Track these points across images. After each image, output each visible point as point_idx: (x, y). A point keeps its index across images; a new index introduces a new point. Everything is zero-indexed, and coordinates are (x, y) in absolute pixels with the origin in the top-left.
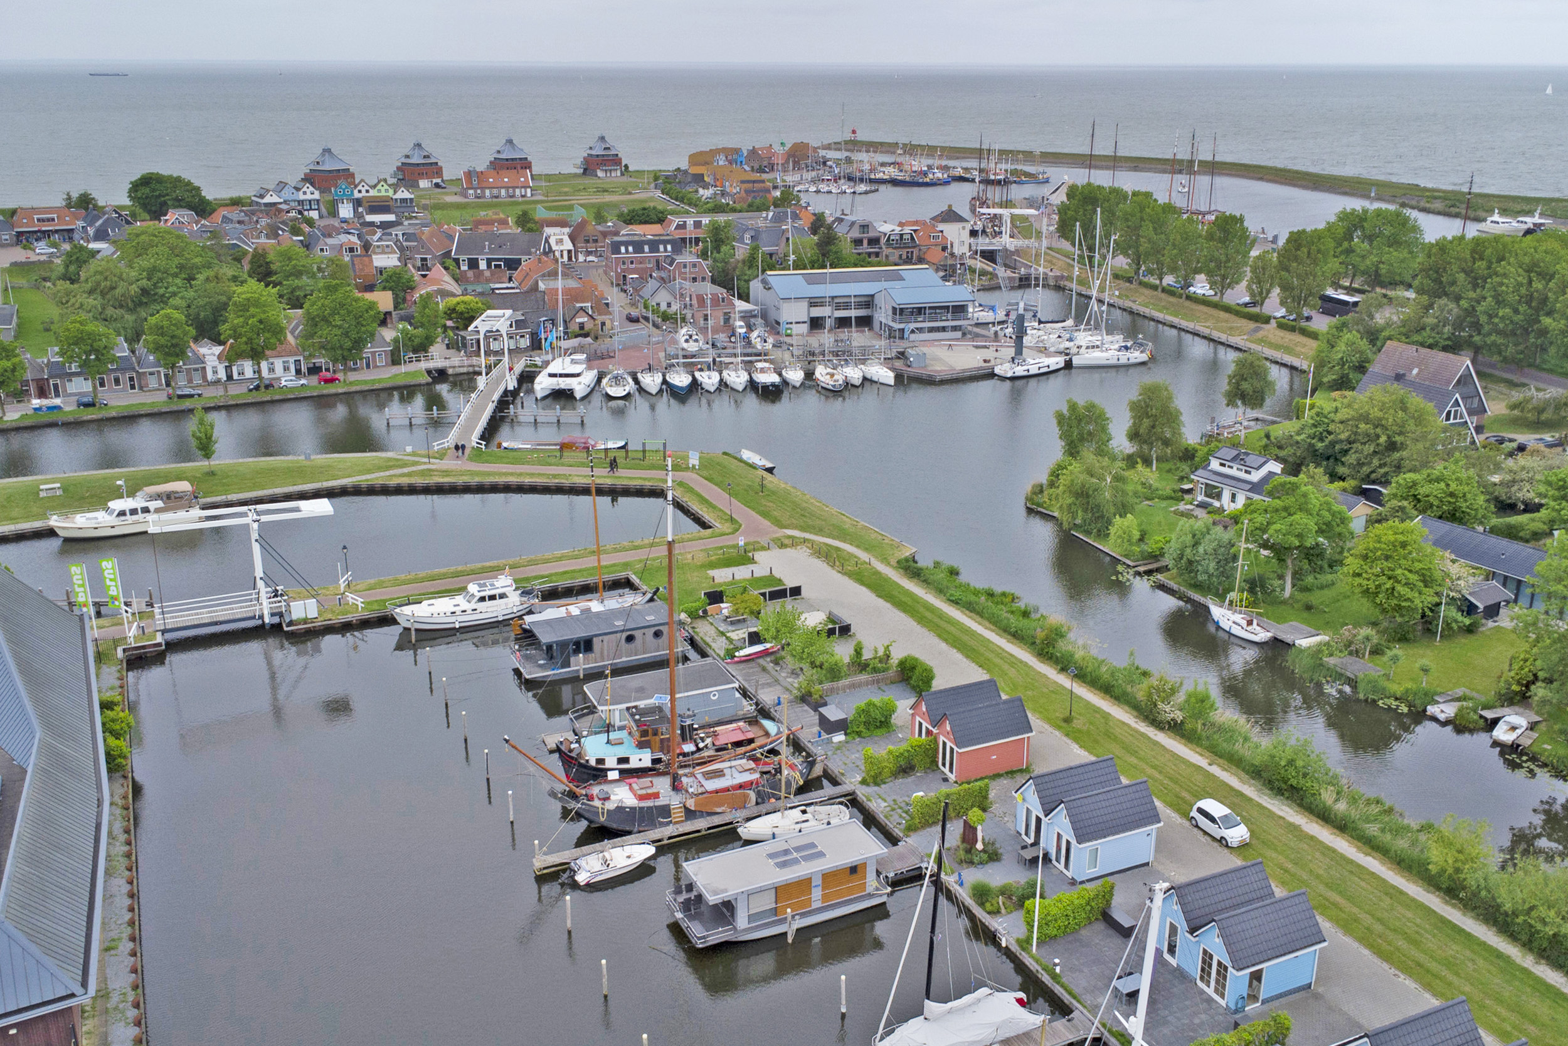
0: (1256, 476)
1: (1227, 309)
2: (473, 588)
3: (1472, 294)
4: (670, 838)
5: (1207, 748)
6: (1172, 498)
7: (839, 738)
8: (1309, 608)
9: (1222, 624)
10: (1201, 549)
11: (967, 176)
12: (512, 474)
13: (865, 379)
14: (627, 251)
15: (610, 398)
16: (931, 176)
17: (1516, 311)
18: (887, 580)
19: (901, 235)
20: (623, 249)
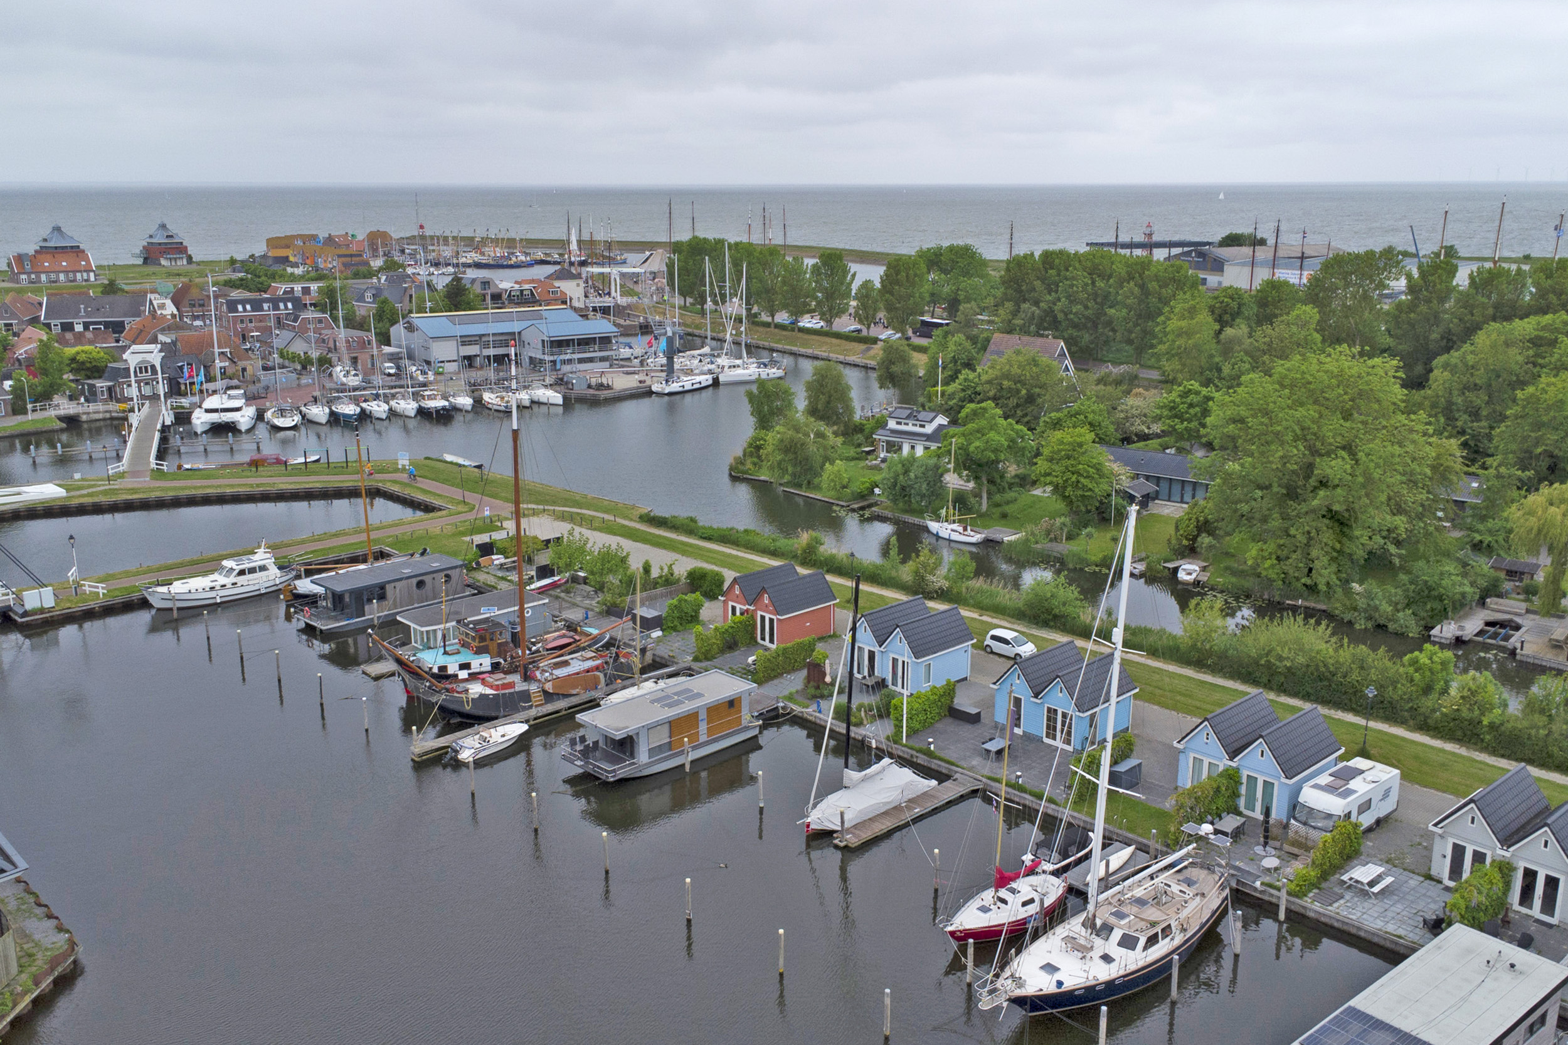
0: (929, 429)
1: (838, 336)
2: (228, 563)
3: (1049, 298)
4: (535, 719)
5: (973, 606)
6: (857, 459)
7: (657, 634)
8: (1004, 516)
9: (941, 534)
10: (912, 475)
11: (549, 259)
12: (209, 487)
13: (533, 402)
14: (245, 310)
15: (278, 429)
16: (514, 259)
17: (1086, 307)
18: (637, 530)
19: (522, 291)
20: (240, 308)
